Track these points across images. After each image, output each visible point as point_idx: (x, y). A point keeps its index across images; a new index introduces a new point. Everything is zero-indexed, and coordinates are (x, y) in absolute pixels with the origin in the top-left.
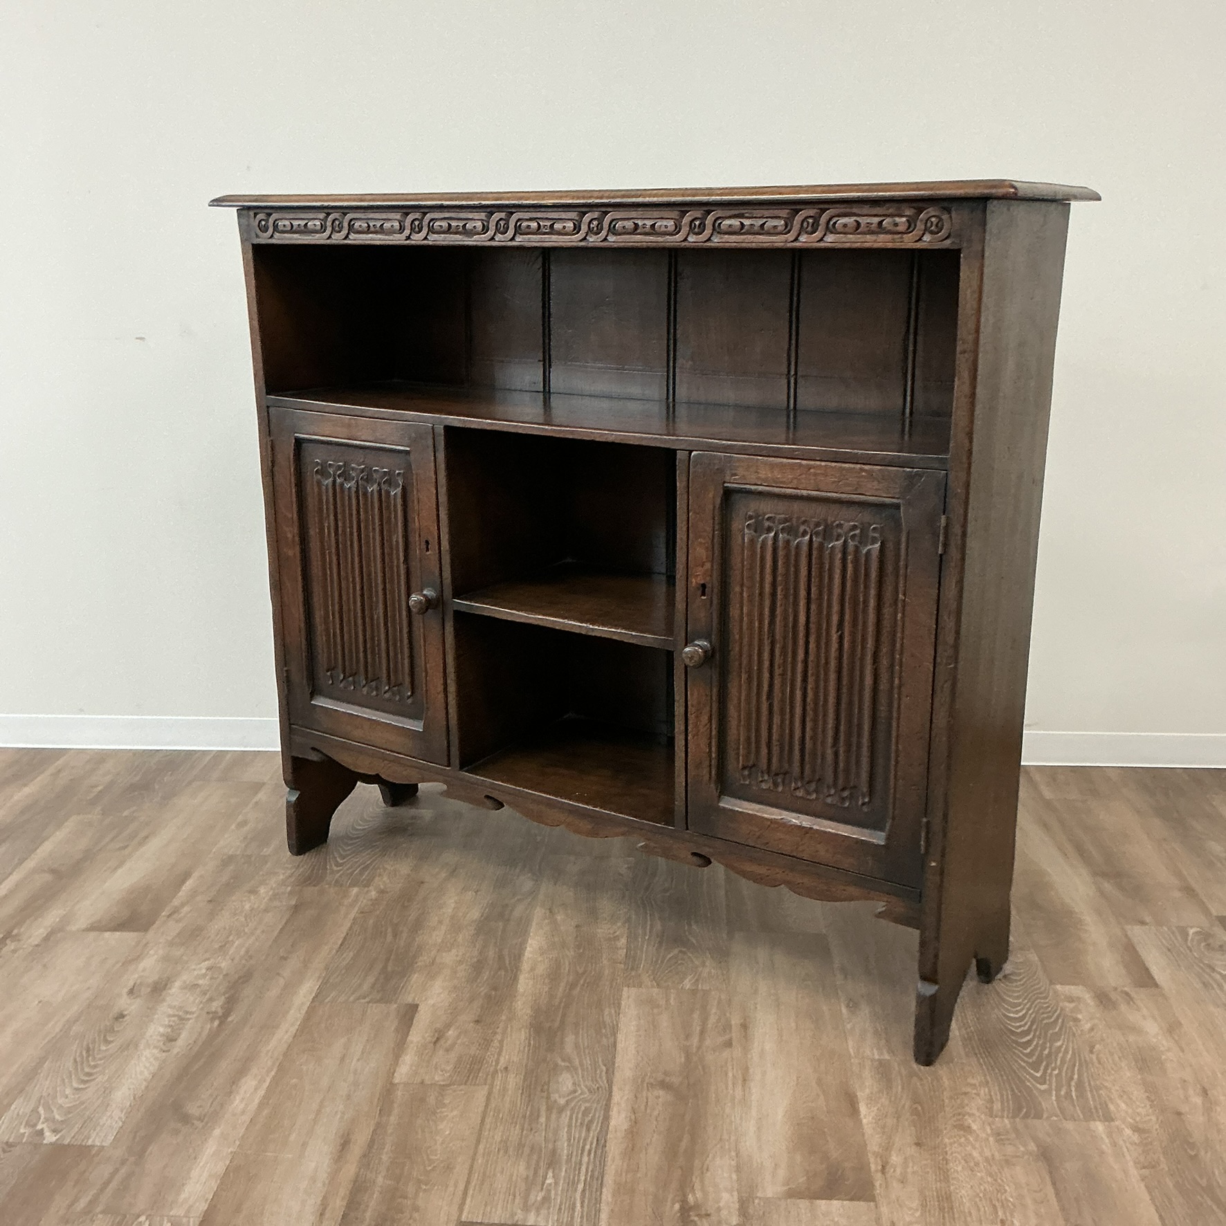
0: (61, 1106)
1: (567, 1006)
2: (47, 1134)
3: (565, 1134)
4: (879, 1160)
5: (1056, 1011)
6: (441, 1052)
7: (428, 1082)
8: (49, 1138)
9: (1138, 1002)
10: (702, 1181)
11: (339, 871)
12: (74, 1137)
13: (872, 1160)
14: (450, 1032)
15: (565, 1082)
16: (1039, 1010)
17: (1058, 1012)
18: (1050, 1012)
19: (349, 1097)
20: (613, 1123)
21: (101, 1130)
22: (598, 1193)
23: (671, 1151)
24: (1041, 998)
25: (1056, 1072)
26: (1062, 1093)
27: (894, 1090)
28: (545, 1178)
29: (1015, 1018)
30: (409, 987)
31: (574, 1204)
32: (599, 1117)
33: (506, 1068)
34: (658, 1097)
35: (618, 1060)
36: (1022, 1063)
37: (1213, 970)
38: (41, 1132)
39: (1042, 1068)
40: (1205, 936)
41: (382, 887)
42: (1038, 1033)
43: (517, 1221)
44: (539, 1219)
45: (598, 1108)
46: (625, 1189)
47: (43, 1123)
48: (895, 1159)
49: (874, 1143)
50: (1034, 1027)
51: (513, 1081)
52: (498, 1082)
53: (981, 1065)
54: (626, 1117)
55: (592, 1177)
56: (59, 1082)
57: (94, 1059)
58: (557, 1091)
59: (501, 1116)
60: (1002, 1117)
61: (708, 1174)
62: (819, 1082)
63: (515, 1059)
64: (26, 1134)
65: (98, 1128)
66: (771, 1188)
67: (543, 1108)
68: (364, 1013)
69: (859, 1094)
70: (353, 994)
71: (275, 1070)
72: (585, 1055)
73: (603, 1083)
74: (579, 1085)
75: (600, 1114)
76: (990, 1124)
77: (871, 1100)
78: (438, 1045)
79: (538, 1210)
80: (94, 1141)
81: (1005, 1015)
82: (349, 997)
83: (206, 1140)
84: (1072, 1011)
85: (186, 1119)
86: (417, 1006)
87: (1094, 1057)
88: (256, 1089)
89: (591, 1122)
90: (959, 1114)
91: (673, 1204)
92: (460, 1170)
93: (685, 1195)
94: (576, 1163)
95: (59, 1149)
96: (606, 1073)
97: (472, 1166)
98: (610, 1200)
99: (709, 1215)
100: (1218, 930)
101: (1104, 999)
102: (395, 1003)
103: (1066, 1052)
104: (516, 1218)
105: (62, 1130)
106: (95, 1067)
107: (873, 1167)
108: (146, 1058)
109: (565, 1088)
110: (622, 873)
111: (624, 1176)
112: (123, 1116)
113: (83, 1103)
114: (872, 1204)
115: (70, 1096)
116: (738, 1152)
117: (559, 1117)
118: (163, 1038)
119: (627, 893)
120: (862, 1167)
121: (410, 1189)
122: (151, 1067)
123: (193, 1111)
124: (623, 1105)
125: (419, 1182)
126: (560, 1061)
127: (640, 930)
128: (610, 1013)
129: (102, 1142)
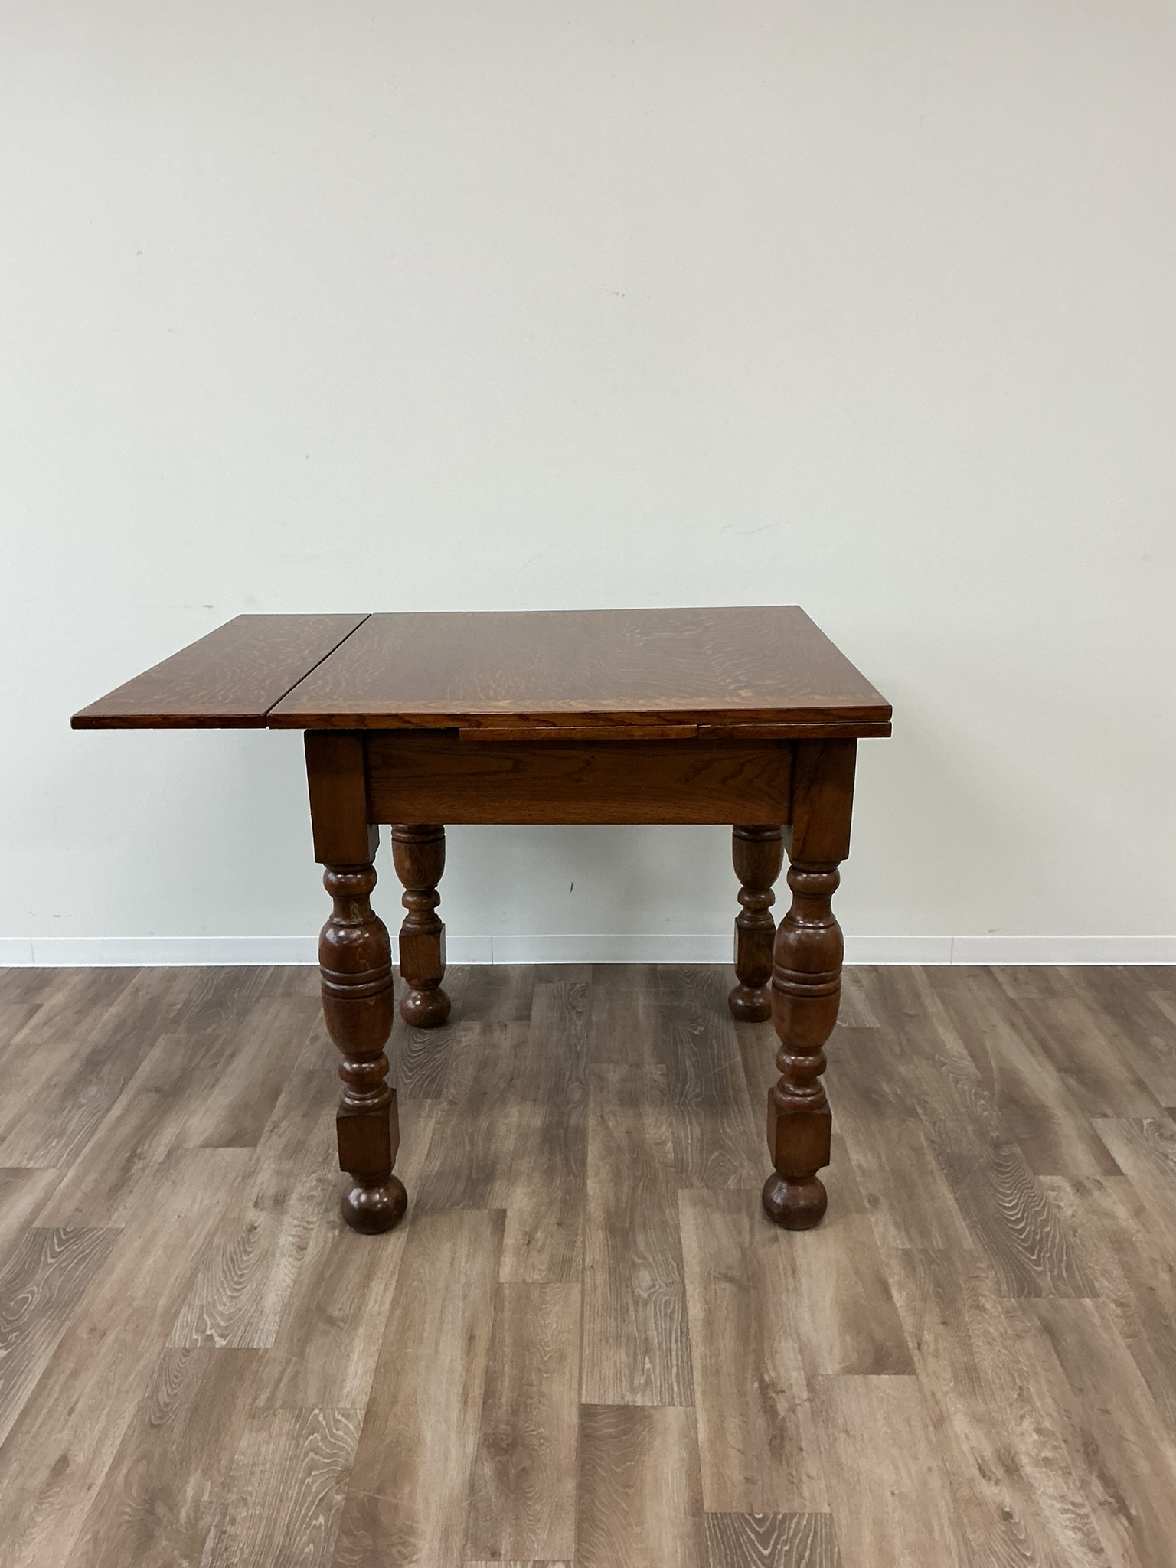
0: (222, 1313)
1: (633, 1208)
2: (217, 1339)
3: (654, 1325)
4: (914, 1338)
5: (1041, 1200)
6: (534, 1253)
7: (528, 1280)
8: (220, 1343)
9: (1110, 1191)
10: (773, 1362)
11: (410, 1083)
12: (240, 1341)
13: (909, 1339)
14: (539, 1234)
15: (644, 1278)
16: (1028, 1199)
17: (1044, 1201)
18: (1036, 1201)
19: (465, 1297)
20: (691, 1312)
21: (262, 1333)
22: (690, 1375)
23: (743, 1336)
24: (1027, 1188)
25: (1048, 1255)
26: (1056, 1273)
27: (918, 1276)
28: (644, 1363)
29: (1009, 1207)
30: (495, 1194)
31: (672, 1386)
32: (679, 1308)
33: (592, 1266)
34: (724, 1289)
35: (685, 1255)
36: (1020, 1248)
37: (1166, 1156)
38: (211, 1337)
39: (1036, 1252)
40: (1158, 1127)
41: (451, 1098)
42: (1029, 1220)
43: (628, 1402)
44: (646, 1399)
45: (677, 1300)
46: (712, 1372)
47: (210, 1329)
48: (927, 1337)
49: (908, 1322)
50: (1026, 1214)
51: (601, 1278)
52: (588, 1280)
53: (986, 1250)
54: (701, 1308)
55: (683, 1362)
56: (215, 1292)
57: (240, 1269)
58: (639, 1286)
59: (596, 1309)
60: (1009, 1297)
61: (777, 1356)
62: (857, 1272)
63: (597, 1258)
64: (199, 1339)
65: (259, 1332)
66: (830, 1366)
67: (631, 1302)
68: (462, 1219)
69: (890, 1281)
70: (446, 1199)
71: (397, 1272)
72: (656, 1251)
73: (677, 1278)
74: (656, 1280)
75: (678, 1306)
76: (999, 1303)
77: (901, 1286)
78: (531, 1247)
79: (644, 1392)
80: (258, 1343)
81: (999, 1204)
82: (444, 1202)
83: (353, 1339)
84: (1055, 1199)
85: (331, 1321)
86: (505, 1211)
87: (1078, 1241)
88: (385, 1290)
89: (673, 1312)
90: (975, 1295)
91: (753, 1383)
92: (572, 1359)
93: (761, 1375)
94: (667, 1349)
95: (230, 1353)
96: (677, 1268)
97: (581, 1354)
98: (701, 1381)
99: (783, 1391)
100: (1168, 1121)
101: (1079, 1187)
102: (486, 1208)
103: (1054, 1237)
104: (627, 1399)
105: (228, 1335)
106: (242, 1276)
107: (910, 1344)
108: (285, 1266)
109: (645, 1283)
110: (657, 1079)
111: (708, 1360)
112: (277, 1320)
113: (240, 1310)
114: (914, 1377)
115: (228, 1304)
116: (799, 1335)
117: (646, 1309)
118: (294, 1247)
119: (665, 1099)
120: (901, 1345)
121: (534, 1377)
122: (291, 1275)
123: (336, 1314)
124: (697, 1297)
125: (540, 1370)
126: (636, 1259)
127: (682, 1134)
128: (671, 1214)
129: (265, 1344)
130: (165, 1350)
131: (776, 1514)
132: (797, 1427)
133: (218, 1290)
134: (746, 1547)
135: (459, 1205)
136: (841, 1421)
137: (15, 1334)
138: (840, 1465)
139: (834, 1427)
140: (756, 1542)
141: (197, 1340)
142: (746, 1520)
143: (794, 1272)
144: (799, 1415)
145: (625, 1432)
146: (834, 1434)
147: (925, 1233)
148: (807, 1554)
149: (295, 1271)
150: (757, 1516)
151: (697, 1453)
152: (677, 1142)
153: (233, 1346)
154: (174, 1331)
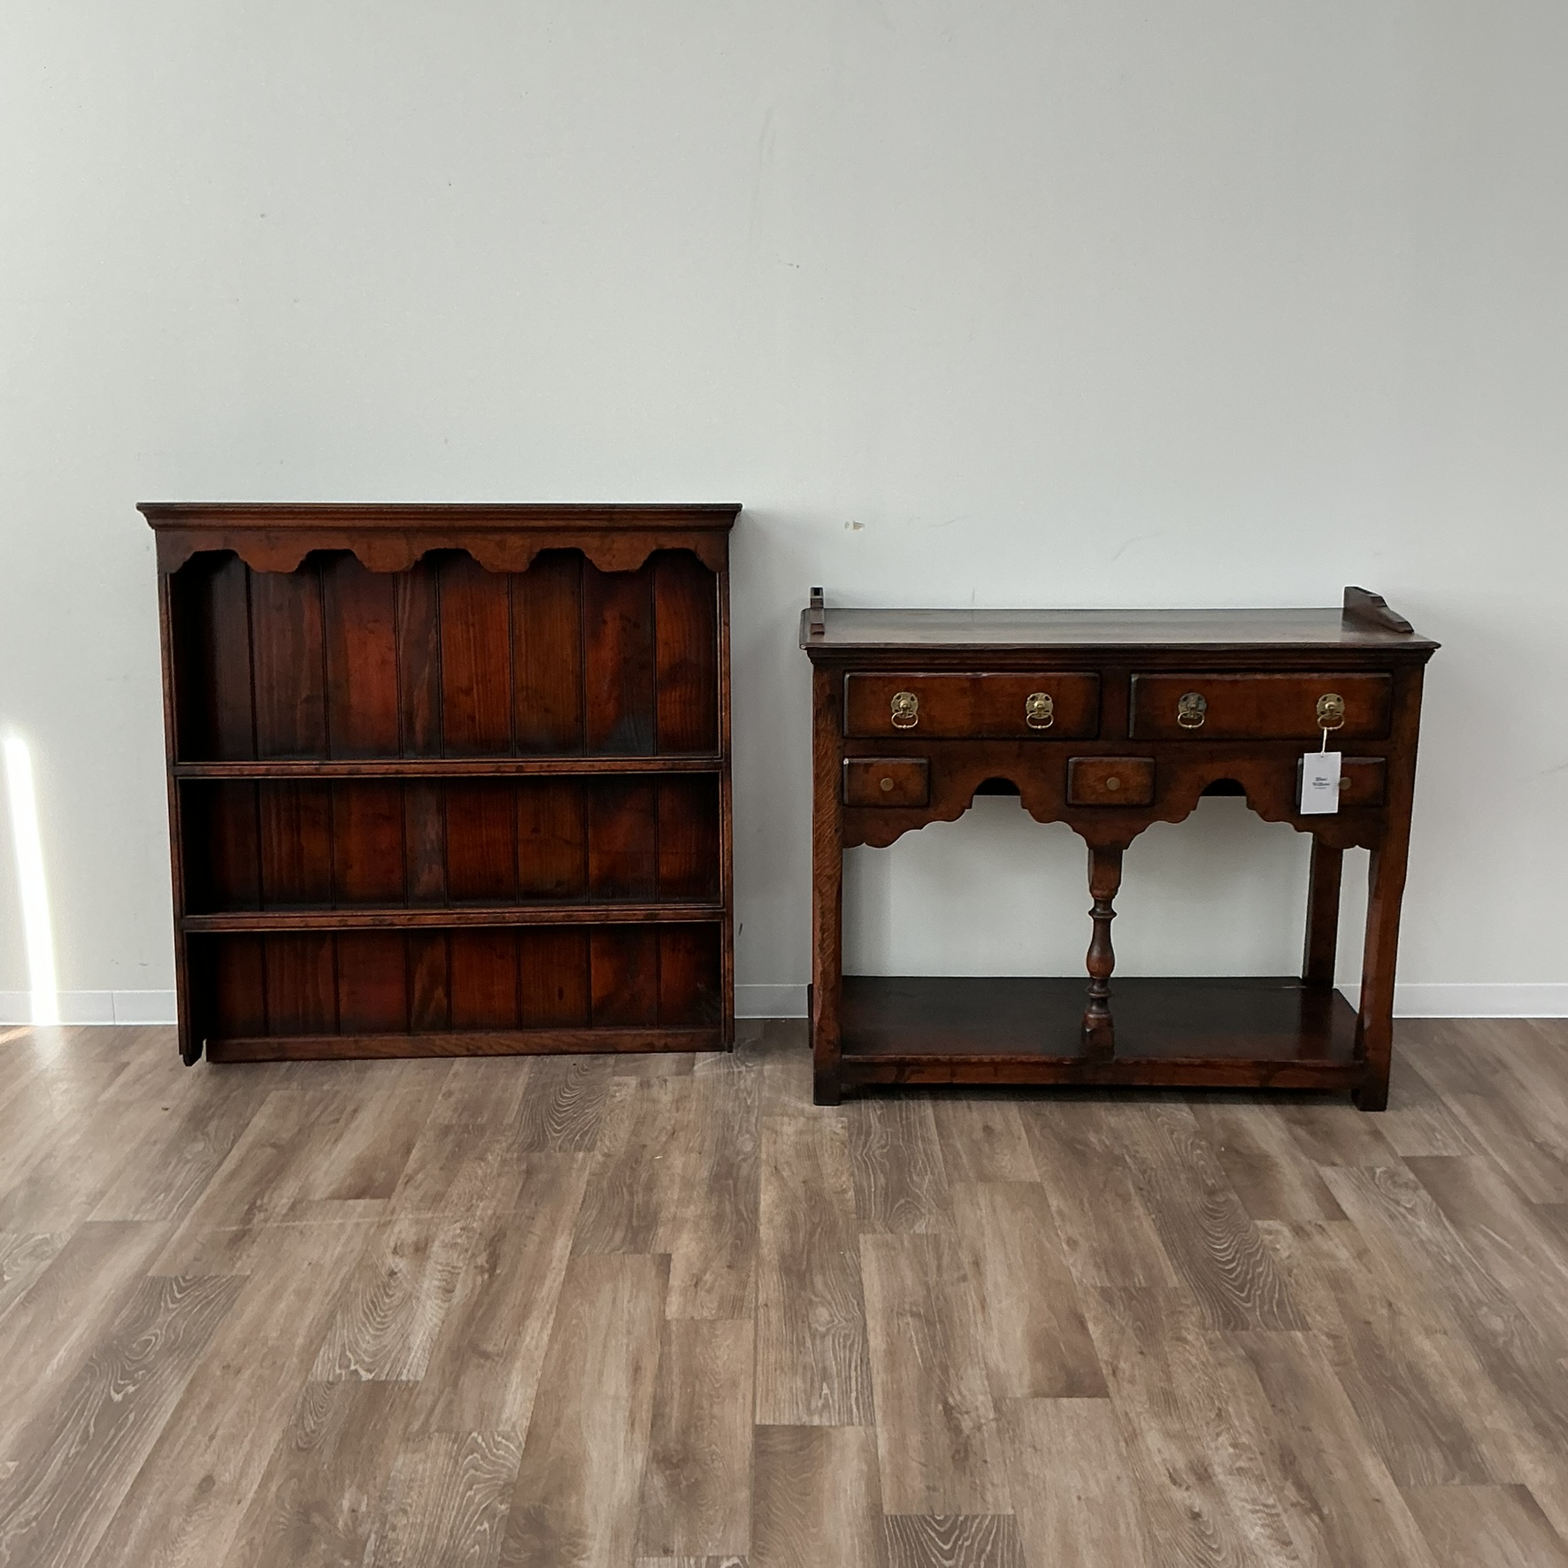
0: (366, 1350)
1: (810, 1251)
2: (362, 1373)
3: (832, 1355)
4: (1109, 1366)
5: (1256, 1242)
6: (703, 1293)
7: (697, 1317)
8: (365, 1376)
9: (1331, 1233)
10: (959, 1387)
11: (559, 1137)
12: (388, 1374)
13: (1103, 1365)
14: (707, 1276)
15: (822, 1314)
16: (1241, 1241)
17: (1258, 1243)
18: (1251, 1243)
19: (629, 1333)
20: (872, 1344)
21: (411, 1367)
22: (870, 1399)
24: (1242, 1232)
25: (1259, 1292)
26: (1266, 1309)
27: (1117, 1312)
28: (821, 1389)
30: (659, 1239)
31: (851, 1407)
32: (859, 1340)
33: (766, 1304)
34: (908, 1323)
35: (866, 1293)
36: (1229, 1286)
37: (1397, 1202)
38: (356, 1371)
39: (1246, 1290)
40: (1392, 1175)
42: (1241, 1261)
43: (805, 1423)
44: (824, 1421)
45: (857, 1334)
46: (894, 1395)
47: (355, 1364)
48: (1123, 1364)
49: (1103, 1352)
50: (1238, 1256)
51: (775, 1315)
52: (761, 1317)
53: (1192, 1288)
54: (883, 1341)
55: (862, 1386)
56: (356, 1330)
57: (382, 1311)
58: (817, 1321)
59: (770, 1342)
60: (1214, 1330)
61: (963, 1382)
62: (1051, 1307)
63: (772, 1297)
64: (343, 1374)
65: (407, 1367)
67: (808, 1335)
68: (623, 1263)
69: (1087, 1315)
70: (606, 1247)
71: (554, 1312)
72: (835, 1290)
73: (858, 1314)
74: (835, 1316)
75: (859, 1338)
76: (1203, 1335)
77: (1097, 1320)
78: (699, 1288)
79: (821, 1411)
80: (408, 1376)
81: (1209, 1247)
82: (604, 1249)
83: (510, 1372)
84: (1271, 1242)
85: (486, 1355)
86: (670, 1255)
87: (1292, 1279)
88: (542, 1328)
89: (852, 1344)
90: (1177, 1328)
91: (936, 1406)
92: (745, 1385)
93: (946, 1399)
94: (845, 1376)
95: (378, 1387)
96: (858, 1306)
97: (754, 1381)
98: (881, 1403)
99: (968, 1412)
101: (1299, 1231)
102: (649, 1253)
103: (1267, 1276)
104: (802, 1419)
105: (375, 1369)
106: (385, 1317)
107: (1104, 1372)
108: (431, 1307)
109: (823, 1319)
110: (838, 1132)
111: (890, 1385)
112: (427, 1355)
113: (386, 1346)
114: (1107, 1400)
115: (371, 1341)
116: (986, 1364)
117: (824, 1341)
118: (440, 1290)
119: (846, 1151)
120: (1096, 1373)
121: (705, 1404)
122: (438, 1315)
123: (490, 1348)
124: (878, 1330)
125: (711, 1396)
126: (813, 1297)
127: (865, 1184)
128: (852, 1258)
129: (415, 1377)
130: (307, 1384)
131: (957, 1516)
132: (982, 1443)
133: (360, 1329)
134: (927, 1544)
135: (619, 1250)
136: (1028, 1438)
137: (140, 1373)
138: (1026, 1475)
139: (1021, 1443)
140: (937, 1539)
141: (341, 1374)
142: (926, 1520)
143: (983, 1307)
144: (985, 1433)
145: (801, 1448)
146: (1020, 1449)
147: (1126, 1272)
148: (989, 1548)
149: (442, 1312)
150: (938, 1518)
151: (877, 1465)
152: (859, 1191)
153: (380, 1379)
154: (315, 1366)
